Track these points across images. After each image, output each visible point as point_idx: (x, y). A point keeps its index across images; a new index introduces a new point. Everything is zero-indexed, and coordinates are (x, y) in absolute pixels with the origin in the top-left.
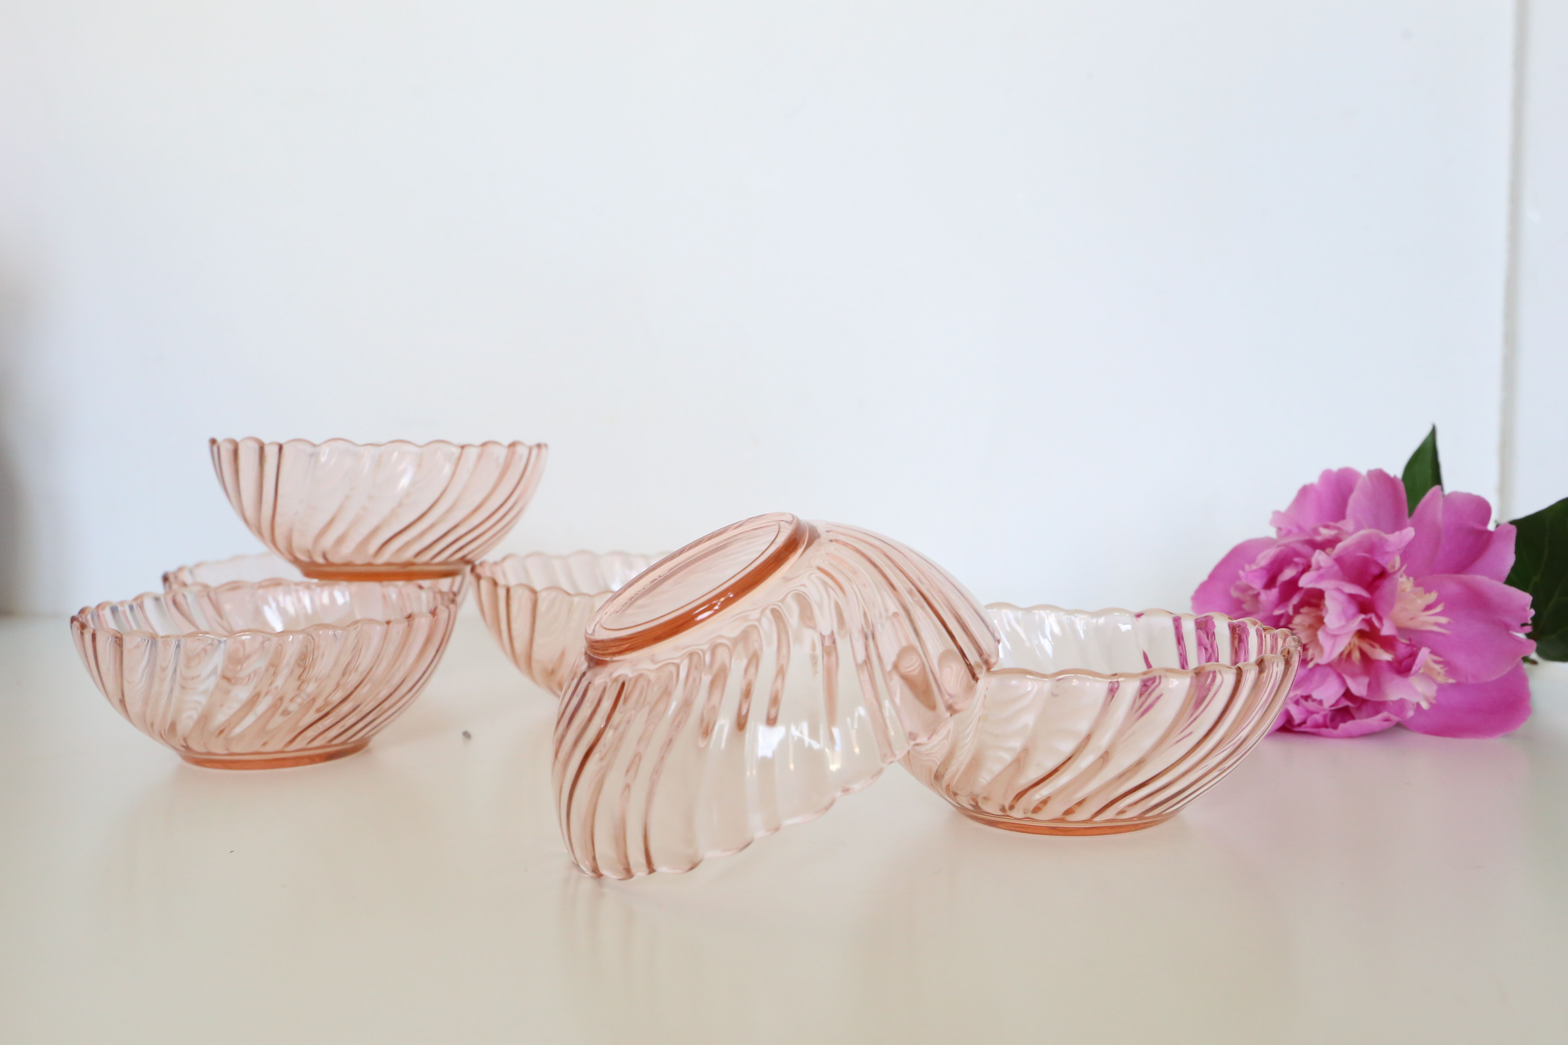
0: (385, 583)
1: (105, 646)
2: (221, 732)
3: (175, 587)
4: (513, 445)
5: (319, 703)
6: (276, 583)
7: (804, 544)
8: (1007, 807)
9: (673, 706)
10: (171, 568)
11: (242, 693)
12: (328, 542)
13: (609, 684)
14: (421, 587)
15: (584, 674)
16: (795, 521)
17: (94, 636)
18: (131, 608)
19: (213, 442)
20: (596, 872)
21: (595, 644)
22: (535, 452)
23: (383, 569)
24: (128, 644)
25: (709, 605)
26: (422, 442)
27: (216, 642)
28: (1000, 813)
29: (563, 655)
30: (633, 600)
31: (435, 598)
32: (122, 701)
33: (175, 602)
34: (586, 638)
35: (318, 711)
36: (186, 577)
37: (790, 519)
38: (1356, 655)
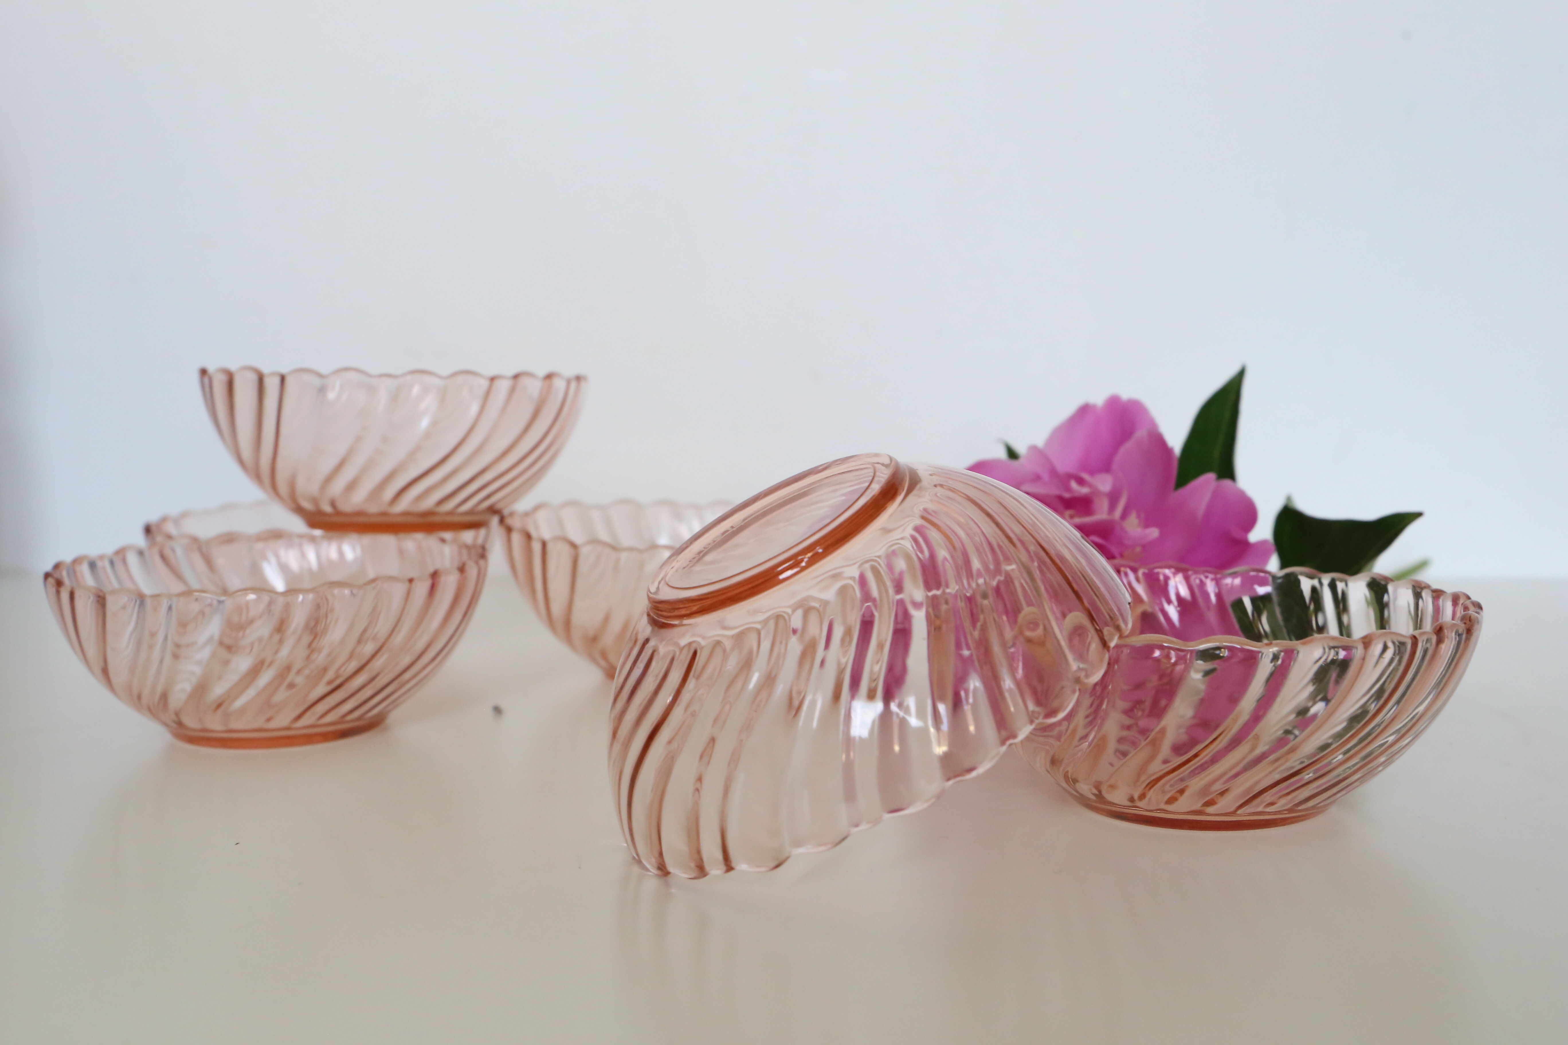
0: (402, 536)
1: (85, 606)
2: (219, 706)
3: (159, 539)
4: (549, 377)
5: (330, 675)
6: (276, 535)
7: (903, 490)
8: (1136, 797)
9: (755, 678)
10: (153, 517)
11: (243, 664)
12: (337, 487)
13: (678, 653)
14: (443, 541)
15: (647, 641)
16: (893, 463)
17: (72, 596)
18: (112, 563)
19: (204, 372)
20: (663, 870)
21: (658, 605)
22: (573, 385)
23: (400, 520)
24: (112, 605)
25: (794, 561)
26: (446, 372)
27: (215, 603)
28: (1129, 804)
29: (607, 619)
30: (701, 555)
31: (460, 553)
32: (105, 671)
33: (163, 557)
34: (649, 598)
35: (330, 683)
36: (170, 528)
37: (887, 461)
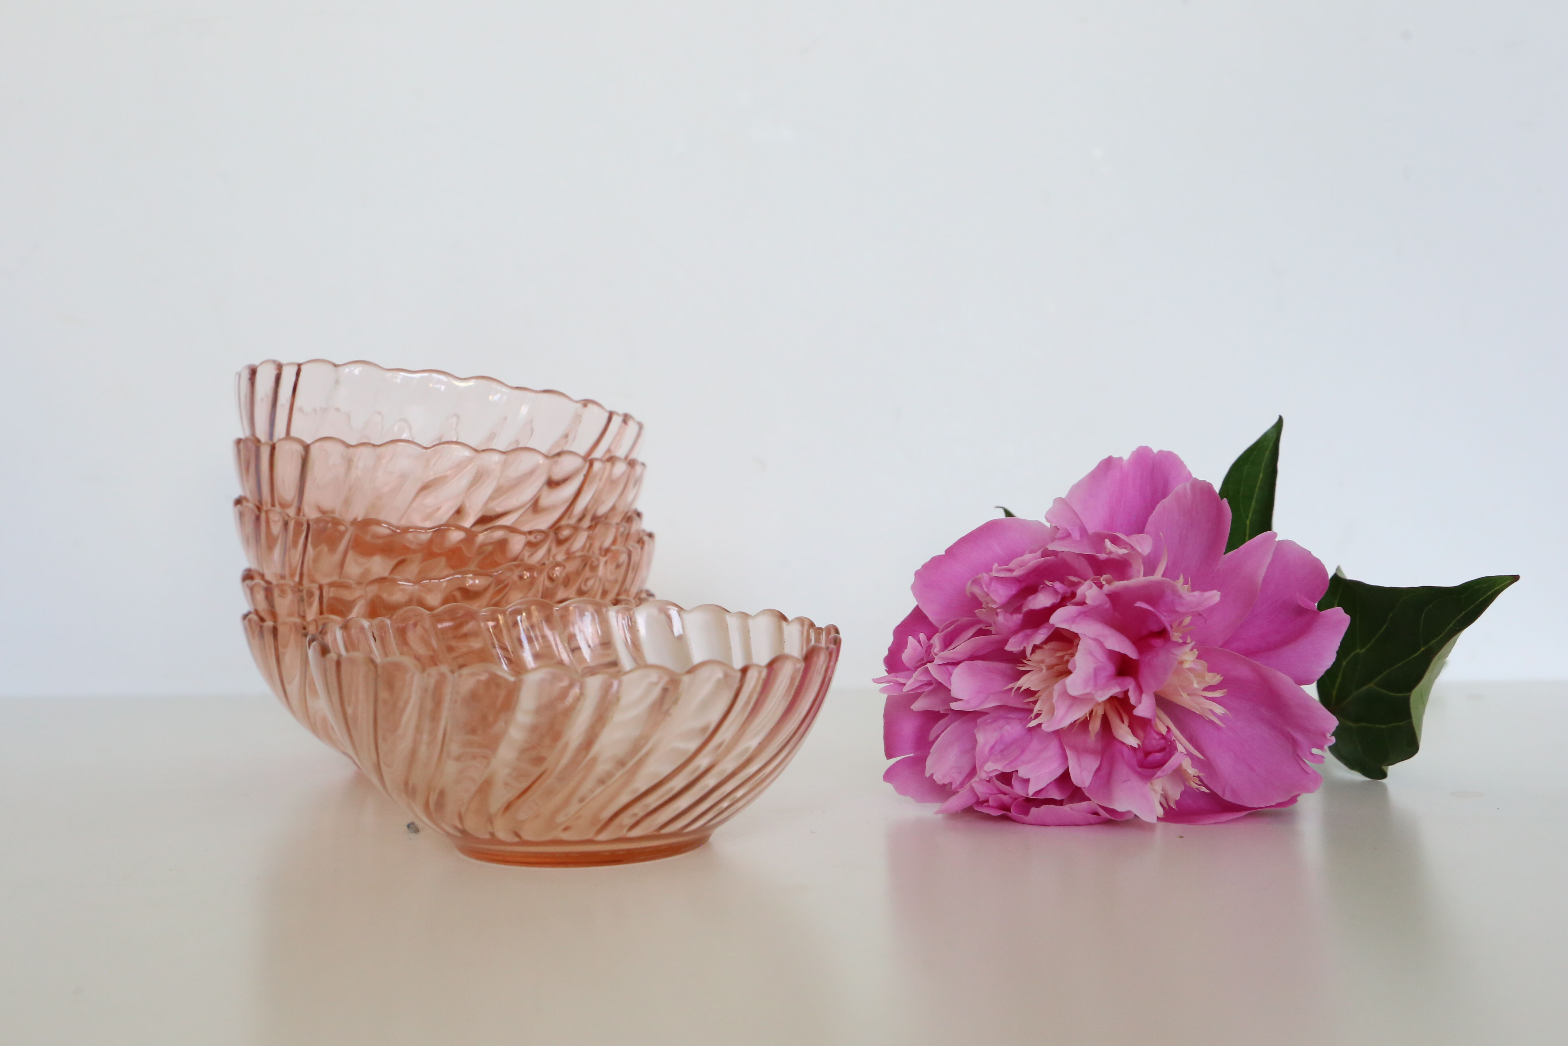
38: (1095, 725)
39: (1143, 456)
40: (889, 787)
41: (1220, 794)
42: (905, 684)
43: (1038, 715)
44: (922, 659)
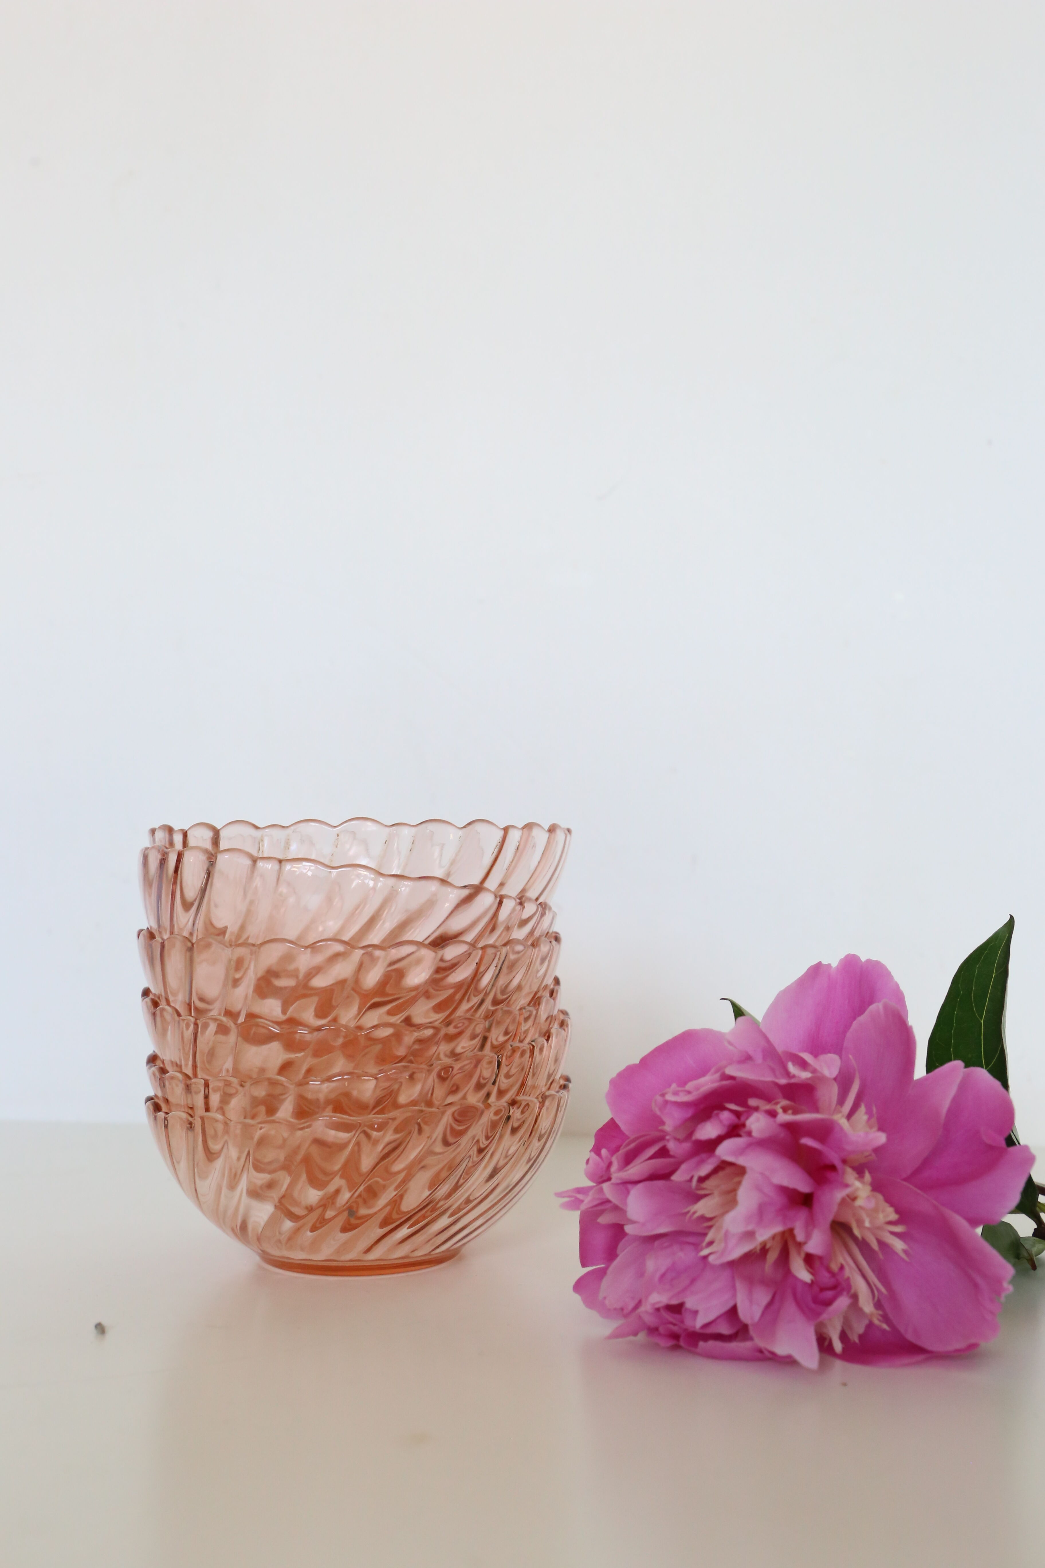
38: (772, 1258)
39: (850, 963)
40: (577, 1298)
41: (902, 1331)
42: (582, 1201)
43: (711, 1243)
44: (602, 1177)
